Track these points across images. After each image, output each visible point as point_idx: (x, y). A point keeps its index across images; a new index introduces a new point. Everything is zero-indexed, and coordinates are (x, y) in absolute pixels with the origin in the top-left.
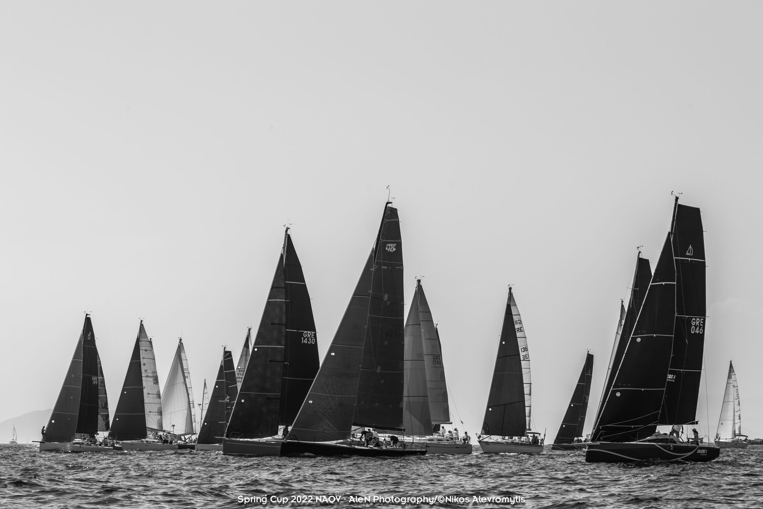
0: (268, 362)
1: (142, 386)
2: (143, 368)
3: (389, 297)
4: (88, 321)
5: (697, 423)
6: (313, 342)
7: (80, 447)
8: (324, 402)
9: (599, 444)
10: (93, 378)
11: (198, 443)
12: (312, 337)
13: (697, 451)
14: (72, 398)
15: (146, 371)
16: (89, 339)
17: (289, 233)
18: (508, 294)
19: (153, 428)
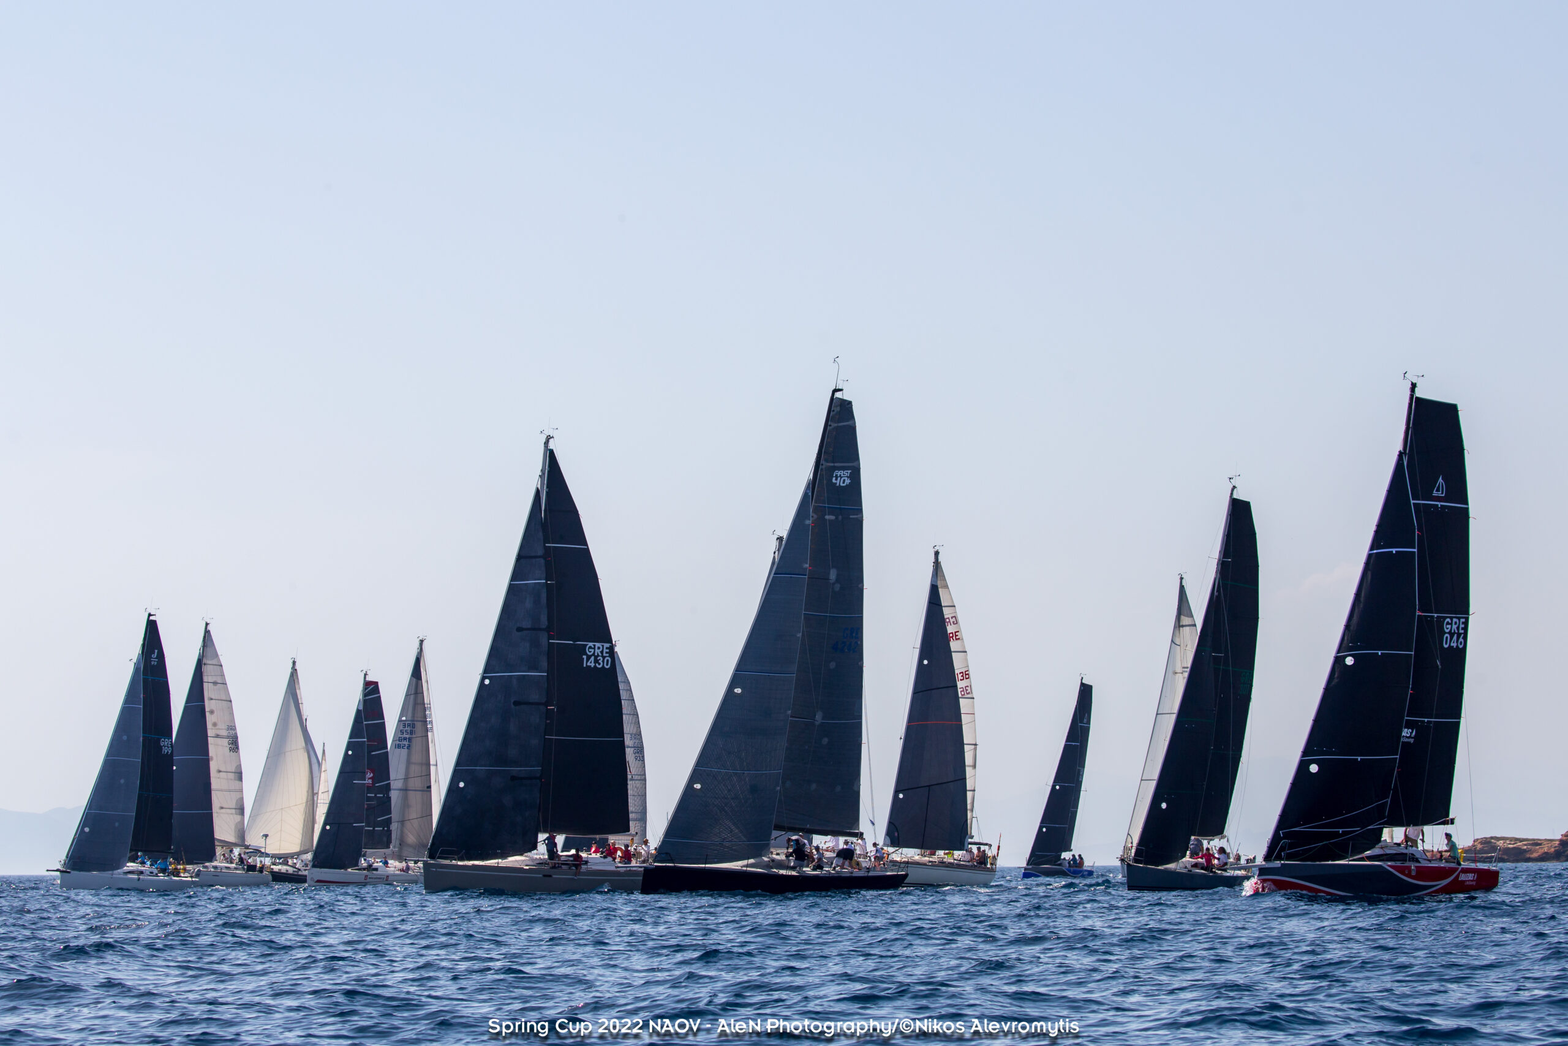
0: (513, 706)
1: (208, 755)
2: (210, 719)
3: (838, 575)
4: (152, 628)
5: (1452, 822)
6: (607, 665)
7: (139, 879)
8: (724, 785)
9: (1280, 865)
10: (163, 741)
11: (314, 866)
12: (605, 654)
13: (1458, 876)
14: (122, 781)
15: (215, 724)
16: (154, 663)
17: (551, 446)
18: (933, 564)
19: (226, 840)
